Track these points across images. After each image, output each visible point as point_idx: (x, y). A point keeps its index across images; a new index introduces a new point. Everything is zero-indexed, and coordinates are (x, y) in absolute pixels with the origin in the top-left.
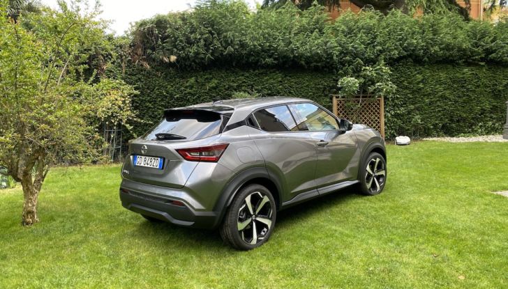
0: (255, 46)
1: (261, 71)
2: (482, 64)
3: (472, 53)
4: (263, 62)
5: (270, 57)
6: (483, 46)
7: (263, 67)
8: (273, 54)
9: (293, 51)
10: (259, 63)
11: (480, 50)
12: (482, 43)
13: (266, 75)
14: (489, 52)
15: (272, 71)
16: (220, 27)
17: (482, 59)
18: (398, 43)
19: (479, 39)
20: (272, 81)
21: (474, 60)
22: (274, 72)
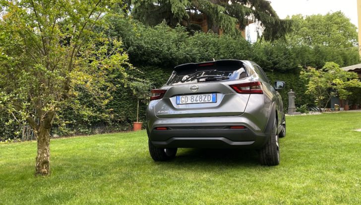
0: (148, 48)
1: (150, 67)
2: (272, 70)
3: (267, 63)
4: (152, 61)
5: (156, 57)
6: (272, 60)
7: (150, 65)
8: (158, 55)
9: (171, 54)
10: (149, 61)
11: (271, 62)
12: (272, 58)
13: (152, 70)
14: (275, 63)
15: (156, 68)
16: (124, 32)
17: (272, 68)
18: (231, 54)
19: (270, 56)
20: (157, 75)
21: (268, 68)
22: (157, 69)
